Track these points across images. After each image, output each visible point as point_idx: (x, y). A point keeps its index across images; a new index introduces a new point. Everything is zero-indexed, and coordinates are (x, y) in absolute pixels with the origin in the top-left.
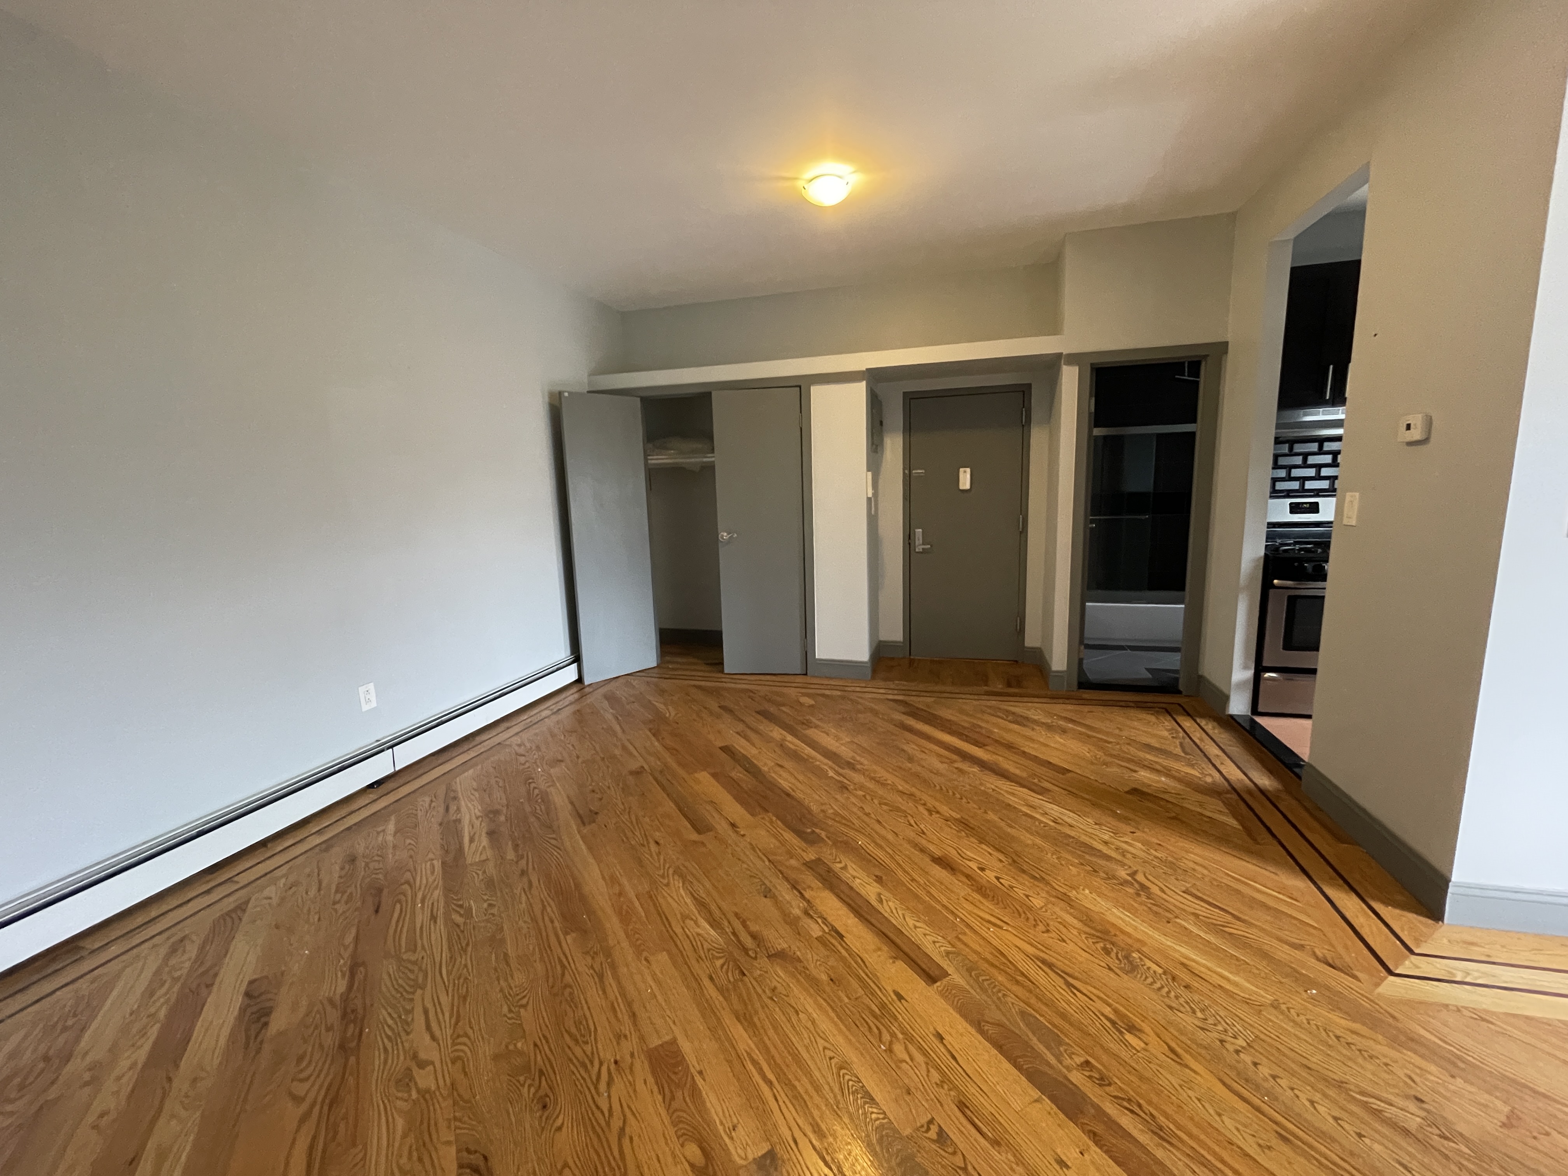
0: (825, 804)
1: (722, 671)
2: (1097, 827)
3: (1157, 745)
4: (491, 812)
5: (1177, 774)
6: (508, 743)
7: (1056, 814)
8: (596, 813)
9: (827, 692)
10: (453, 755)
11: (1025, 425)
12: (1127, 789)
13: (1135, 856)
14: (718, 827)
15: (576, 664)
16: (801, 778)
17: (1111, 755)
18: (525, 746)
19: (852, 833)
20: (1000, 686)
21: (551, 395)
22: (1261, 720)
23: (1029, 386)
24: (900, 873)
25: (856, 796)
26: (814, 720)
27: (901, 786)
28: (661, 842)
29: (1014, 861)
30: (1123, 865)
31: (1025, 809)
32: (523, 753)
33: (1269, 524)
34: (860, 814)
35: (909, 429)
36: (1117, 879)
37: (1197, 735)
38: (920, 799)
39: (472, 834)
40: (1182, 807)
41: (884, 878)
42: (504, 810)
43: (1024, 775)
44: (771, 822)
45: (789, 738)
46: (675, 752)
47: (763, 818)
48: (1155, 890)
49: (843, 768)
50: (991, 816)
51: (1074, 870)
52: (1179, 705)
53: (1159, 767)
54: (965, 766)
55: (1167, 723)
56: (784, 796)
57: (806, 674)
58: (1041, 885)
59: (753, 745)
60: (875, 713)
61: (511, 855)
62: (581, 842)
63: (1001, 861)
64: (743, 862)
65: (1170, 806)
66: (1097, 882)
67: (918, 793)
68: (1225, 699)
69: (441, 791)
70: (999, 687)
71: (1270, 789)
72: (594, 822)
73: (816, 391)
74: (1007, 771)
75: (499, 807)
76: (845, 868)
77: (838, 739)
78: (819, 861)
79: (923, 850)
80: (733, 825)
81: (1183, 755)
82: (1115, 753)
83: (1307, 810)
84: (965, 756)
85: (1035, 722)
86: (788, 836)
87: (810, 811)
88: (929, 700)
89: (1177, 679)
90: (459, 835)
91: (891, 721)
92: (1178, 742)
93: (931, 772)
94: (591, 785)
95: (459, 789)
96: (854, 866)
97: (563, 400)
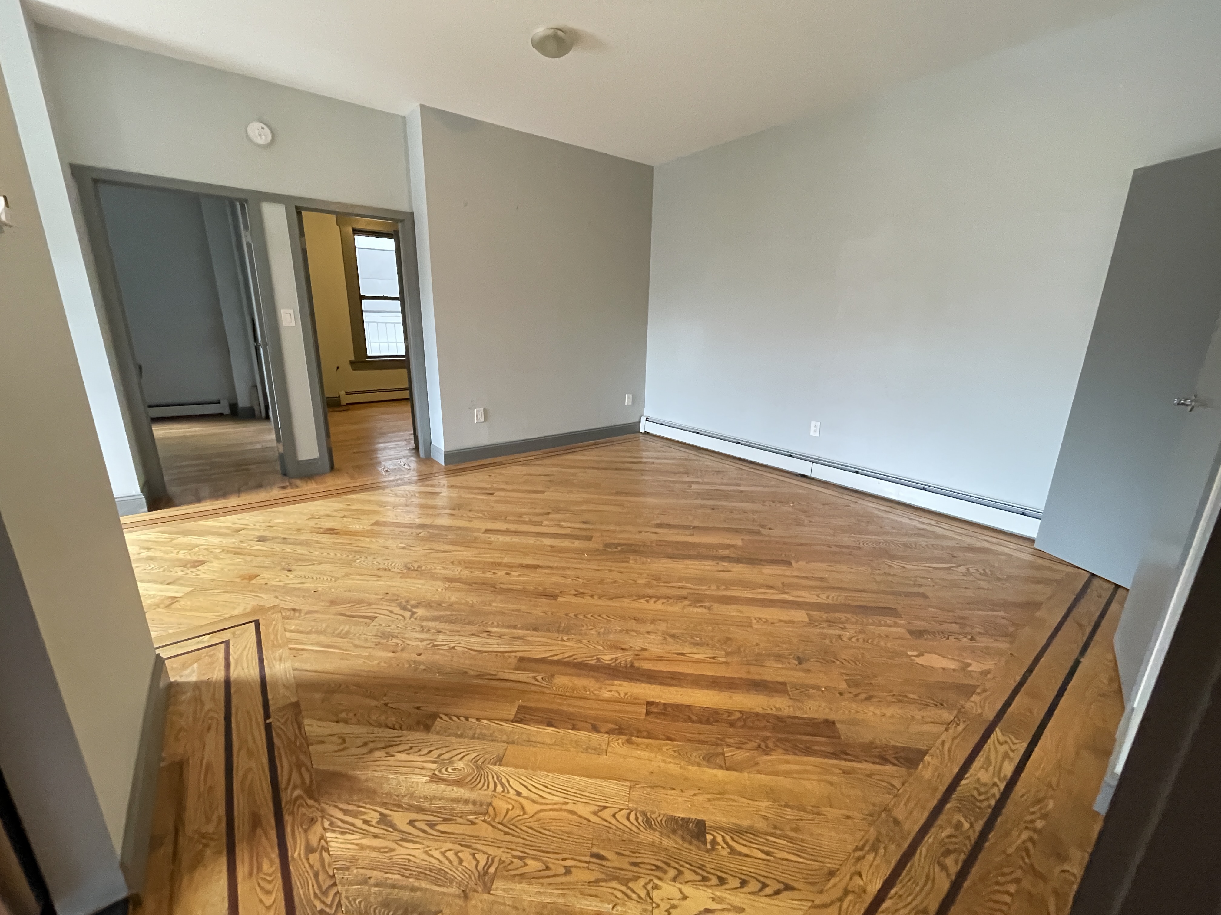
2: (452, 645)
7: (492, 641)
13: (414, 631)
30: (422, 619)
31: (521, 633)
36: (423, 606)
48: (396, 610)
51: (454, 600)
58: (469, 581)
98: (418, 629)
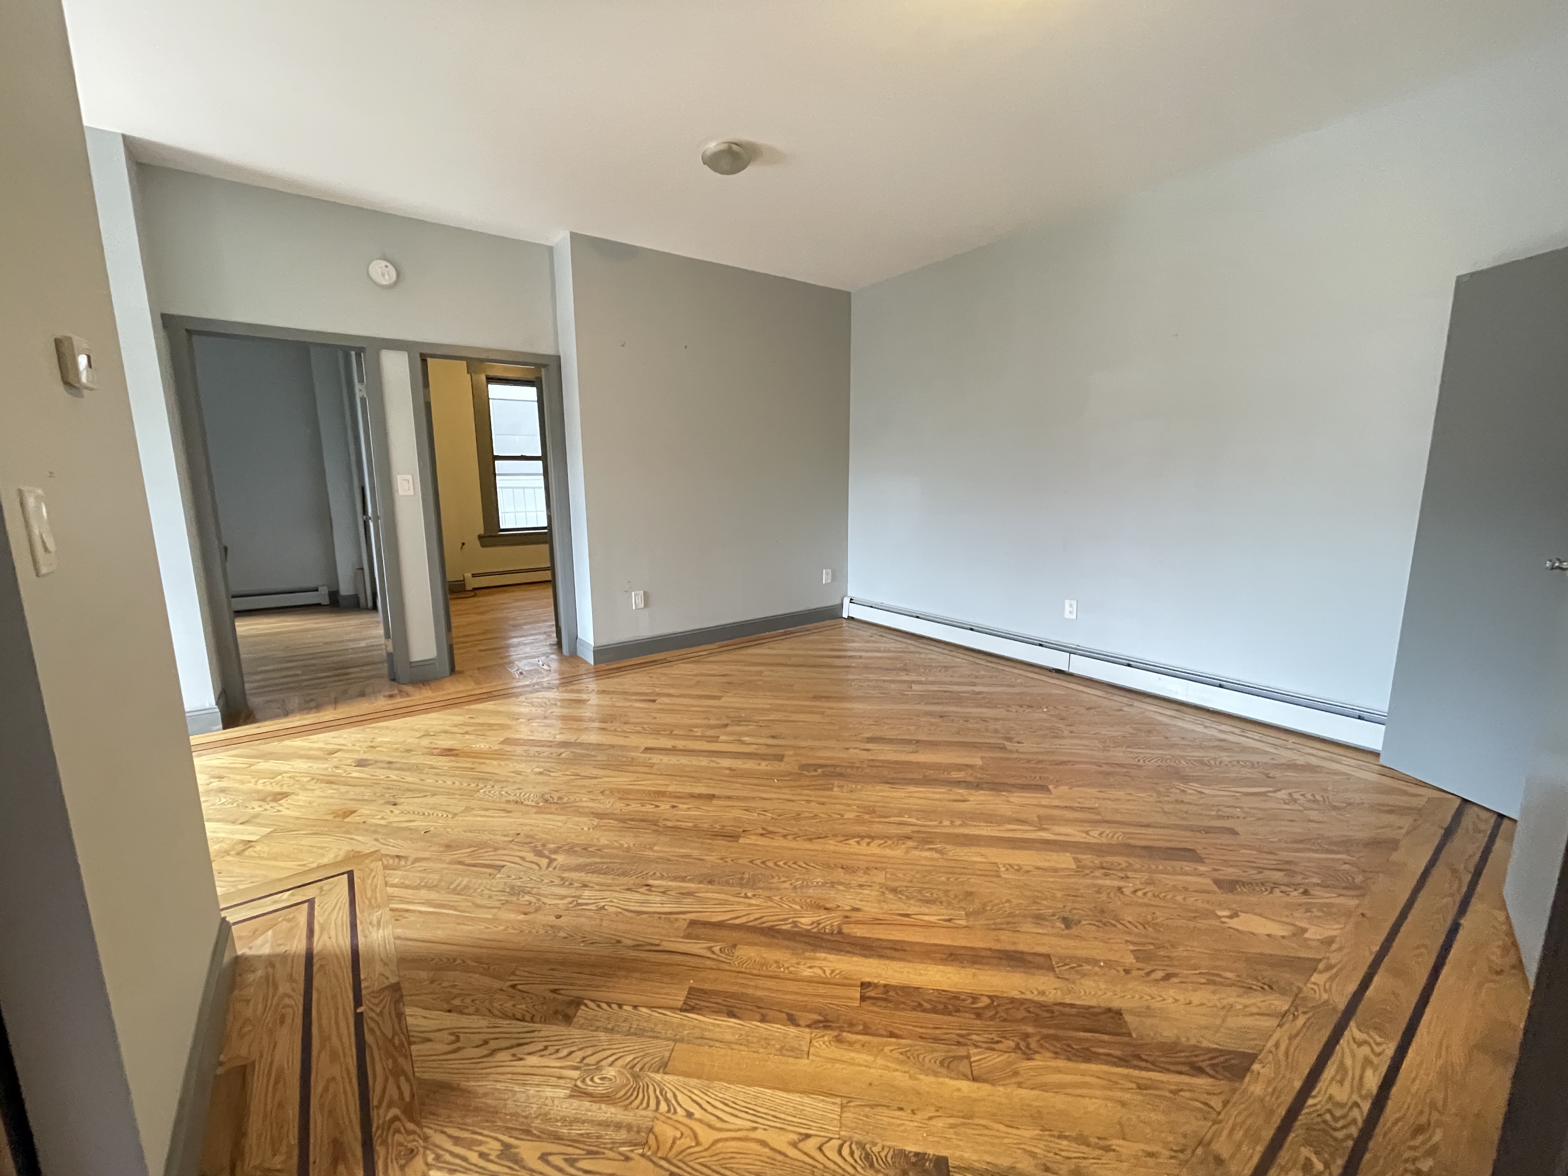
2: (602, 903)
7: (653, 898)
13: (552, 884)
29: (657, 825)
30: (562, 868)
31: (694, 887)
36: (564, 851)
48: (529, 857)
51: (604, 842)
58: (624, 816)
63: (667, 820)
98: (557, 882)
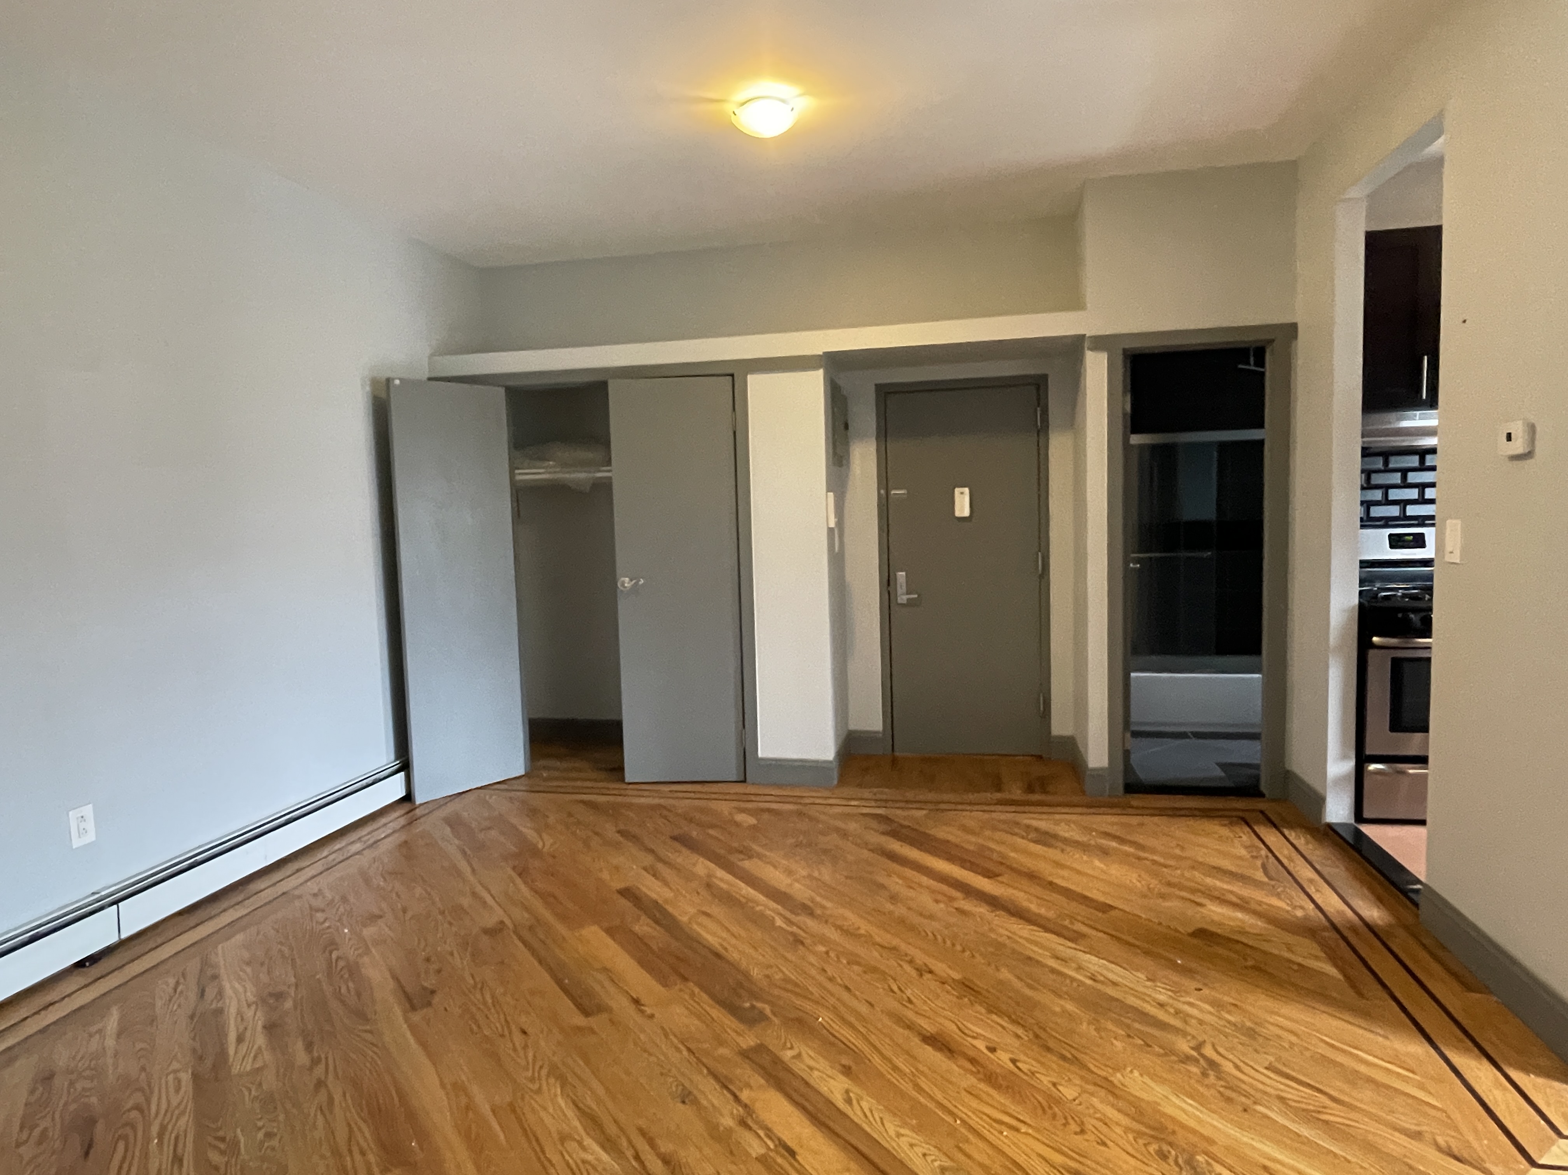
0: (771, 967)
1: (622, 780)
2: (1149, 983)
3: (1233, 869)
4: (271, 995)
5: (1259, 908)
6: (297, 892)
7: (1093, 968)
8: (433, 992)
9: (774, 806)
10: (213, 913)
11: (1042, 430)
12: (1190, 930)
13: (1201, 1022)
14: (613, 1004)
15: (402, 773)
16: (735, 929)
17: (1169, 884)
18: (324, 897)
19: (808, 1006)
20: (1019, 792)
21: (374, 382)
22: (1368, 830)
23: (1045, 377)
24: (877, 1060)
25: (814, 953)
26: (755, 847)
27: (881, 937)
28: (530, 1030)
29: (1037, 1036)
30: (1185, 1034)
31: (1052, 963)
32: (322, 906)
33: (1361, 562)
34: (821, 978)
35: (883, 434)
36: (1177, 1055)
37: (1284, 851)
38: (906, 955)
39: (241, 1028)
40: (1265, 953)
41: (854, 1067)
42: (292, 991)
43: (1051, 914)
44: (692, 995)
45: (720, 873)
46: (551, 900)
47: (681, 990)
48: (1228, 1067)
49: (797, 914)
50: (1005, 974)
51: (1118, 1044)
52: (1262, 812)
53: (1234, 899)
54: (967, 905)
55: (1244, 838)
56: (710, 956)
57: (744, 781)
58: (1072, 1068)
59: (666, 883)
60: (844, 835)
61: (302, 1058)
62: (408, 1034)
63: (1018, 1036)
64: (650, 1054)
65: (1248, 951)
66: (1147, 1060)
67: (903, 946)
68: (1319, 801)
69: (193, 966)
70: (1017, 793)
71: (1380, 922)
72: (429, 1004)
73: (755, 383)
74: (1028, 911)
75: (284, 988)
76: (799, 1056)
77: (789, 872)
78: (761, 1048)
79: (910, 1026)
80: (636, 1002)
81: (1266, 880)
82: (1176, 880)
83: (1424, 946)
84: (968, 891)
85: (1066, 841)
86: (717, 1013)
87: (747, 975)
88: (920, 813)
89: (1257, 778)
90: (221, 1034)
91: (866, 845)
92: (1259, 863)
93: (921, 915)
94: (424, 950)
95: (222, 963)
96: (812, 1054)
97: (392, 389)
98: (1194, 1023)
